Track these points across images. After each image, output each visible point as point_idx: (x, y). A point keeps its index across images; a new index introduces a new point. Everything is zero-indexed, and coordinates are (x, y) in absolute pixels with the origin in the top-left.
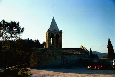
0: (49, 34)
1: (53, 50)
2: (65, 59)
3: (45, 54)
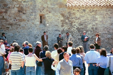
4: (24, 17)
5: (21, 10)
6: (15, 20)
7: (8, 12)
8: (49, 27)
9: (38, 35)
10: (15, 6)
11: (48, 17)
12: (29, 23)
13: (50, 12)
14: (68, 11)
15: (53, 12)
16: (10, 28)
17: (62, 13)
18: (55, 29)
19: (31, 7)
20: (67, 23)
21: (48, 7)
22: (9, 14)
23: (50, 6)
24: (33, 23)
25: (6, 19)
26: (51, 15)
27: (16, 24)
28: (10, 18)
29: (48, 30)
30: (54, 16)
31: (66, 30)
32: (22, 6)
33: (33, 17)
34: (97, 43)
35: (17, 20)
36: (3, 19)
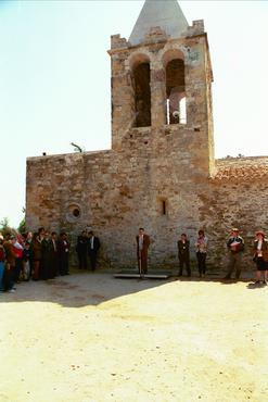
0: (121, 61)
1: (149, 156)
2: (231, 215)
3: (101, 185)
4: (129, 203)
5: (125, 192)
7: (105, 196)
10: (116, 185)
11: (173, 201)
12: (138, 213)
13: (176, 193)
14: (213, 189)
15: (183, 192)
16: (107, 223)
17: (200, 194)
18: (186, 225)
19: (143, 186)
20: (210, 213)
21: (172, 183)
22: (105, 199)
23: (177, 181)
24: (146, 214)
25: (101, 208)
26: (178, 198)
27: (116, 216)
28: (107, 207)
31: (210, 226)
32: (127, 184)
33: (146, 202)
34: (260, 255)
35: (117, 209)
36: (97, 207)
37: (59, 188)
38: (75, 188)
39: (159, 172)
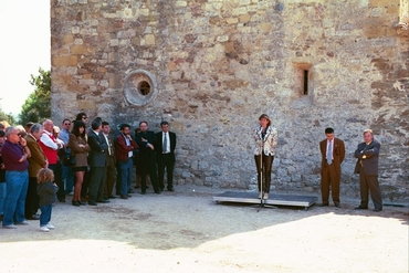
4: (242, 73)
5: (234, 52)
6: (216, 84)
7: (197, 59)
8: (325, 108)
9: (287, 135)
10: (218, 39)
11: (323, 71)
12: (257, 91)
13: (330, 55)
14: (405, 48)
15: (342, 54)
16: (201, 108)
17: (377, 57)
18: (347, 114)
19: (268, 41)
20: (395, 94)
21: (323, 37)
22: (198, 65)
23: (332, 32)
24: (271, 94)
25: (189, 81)
26: (333, 63)
27: (216, 96)
28: (200, 78)
29: (320, 118)
30: (346, 70)
31: (392, 118)
32: (237, 37)
33: (272, 71)
35: (219, 84)
36: (183, 79)
37: (114, 42)
38: (143, 42)
39: (299, 14)
